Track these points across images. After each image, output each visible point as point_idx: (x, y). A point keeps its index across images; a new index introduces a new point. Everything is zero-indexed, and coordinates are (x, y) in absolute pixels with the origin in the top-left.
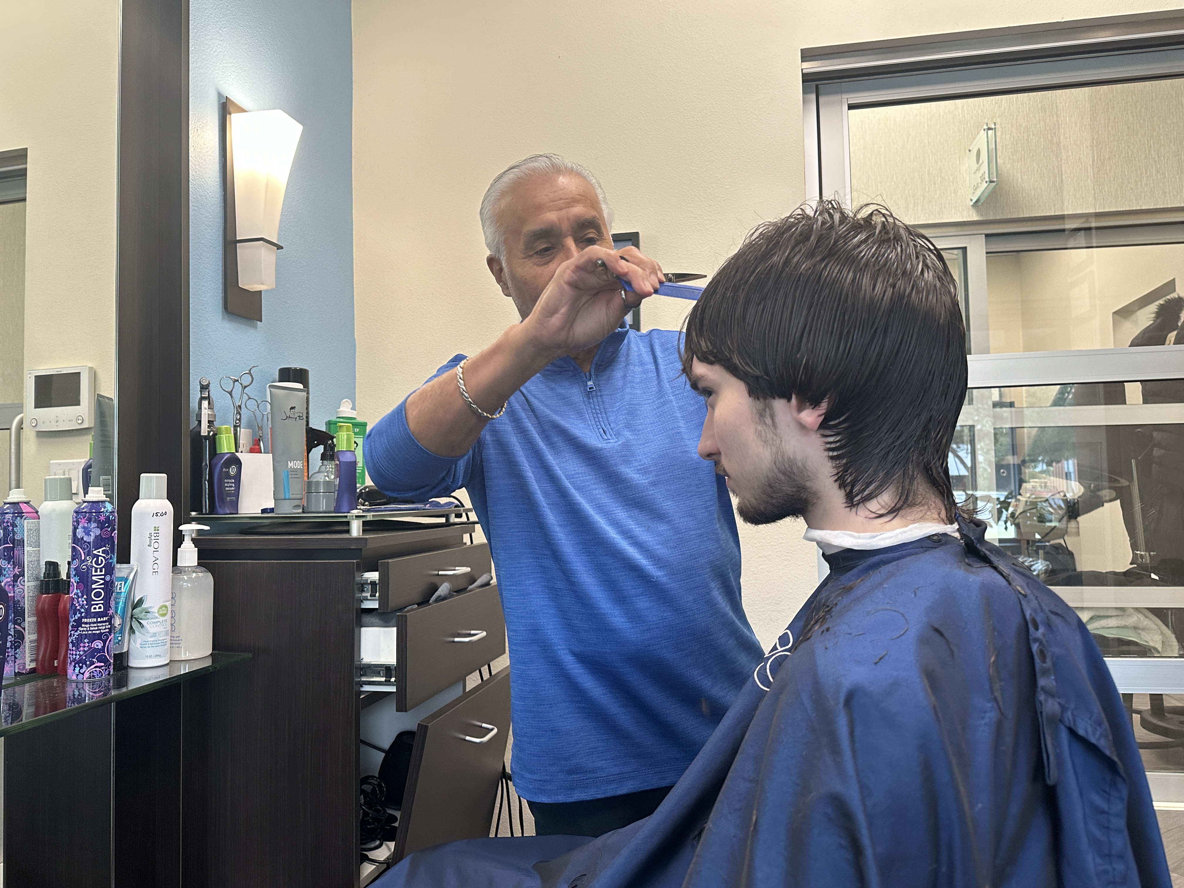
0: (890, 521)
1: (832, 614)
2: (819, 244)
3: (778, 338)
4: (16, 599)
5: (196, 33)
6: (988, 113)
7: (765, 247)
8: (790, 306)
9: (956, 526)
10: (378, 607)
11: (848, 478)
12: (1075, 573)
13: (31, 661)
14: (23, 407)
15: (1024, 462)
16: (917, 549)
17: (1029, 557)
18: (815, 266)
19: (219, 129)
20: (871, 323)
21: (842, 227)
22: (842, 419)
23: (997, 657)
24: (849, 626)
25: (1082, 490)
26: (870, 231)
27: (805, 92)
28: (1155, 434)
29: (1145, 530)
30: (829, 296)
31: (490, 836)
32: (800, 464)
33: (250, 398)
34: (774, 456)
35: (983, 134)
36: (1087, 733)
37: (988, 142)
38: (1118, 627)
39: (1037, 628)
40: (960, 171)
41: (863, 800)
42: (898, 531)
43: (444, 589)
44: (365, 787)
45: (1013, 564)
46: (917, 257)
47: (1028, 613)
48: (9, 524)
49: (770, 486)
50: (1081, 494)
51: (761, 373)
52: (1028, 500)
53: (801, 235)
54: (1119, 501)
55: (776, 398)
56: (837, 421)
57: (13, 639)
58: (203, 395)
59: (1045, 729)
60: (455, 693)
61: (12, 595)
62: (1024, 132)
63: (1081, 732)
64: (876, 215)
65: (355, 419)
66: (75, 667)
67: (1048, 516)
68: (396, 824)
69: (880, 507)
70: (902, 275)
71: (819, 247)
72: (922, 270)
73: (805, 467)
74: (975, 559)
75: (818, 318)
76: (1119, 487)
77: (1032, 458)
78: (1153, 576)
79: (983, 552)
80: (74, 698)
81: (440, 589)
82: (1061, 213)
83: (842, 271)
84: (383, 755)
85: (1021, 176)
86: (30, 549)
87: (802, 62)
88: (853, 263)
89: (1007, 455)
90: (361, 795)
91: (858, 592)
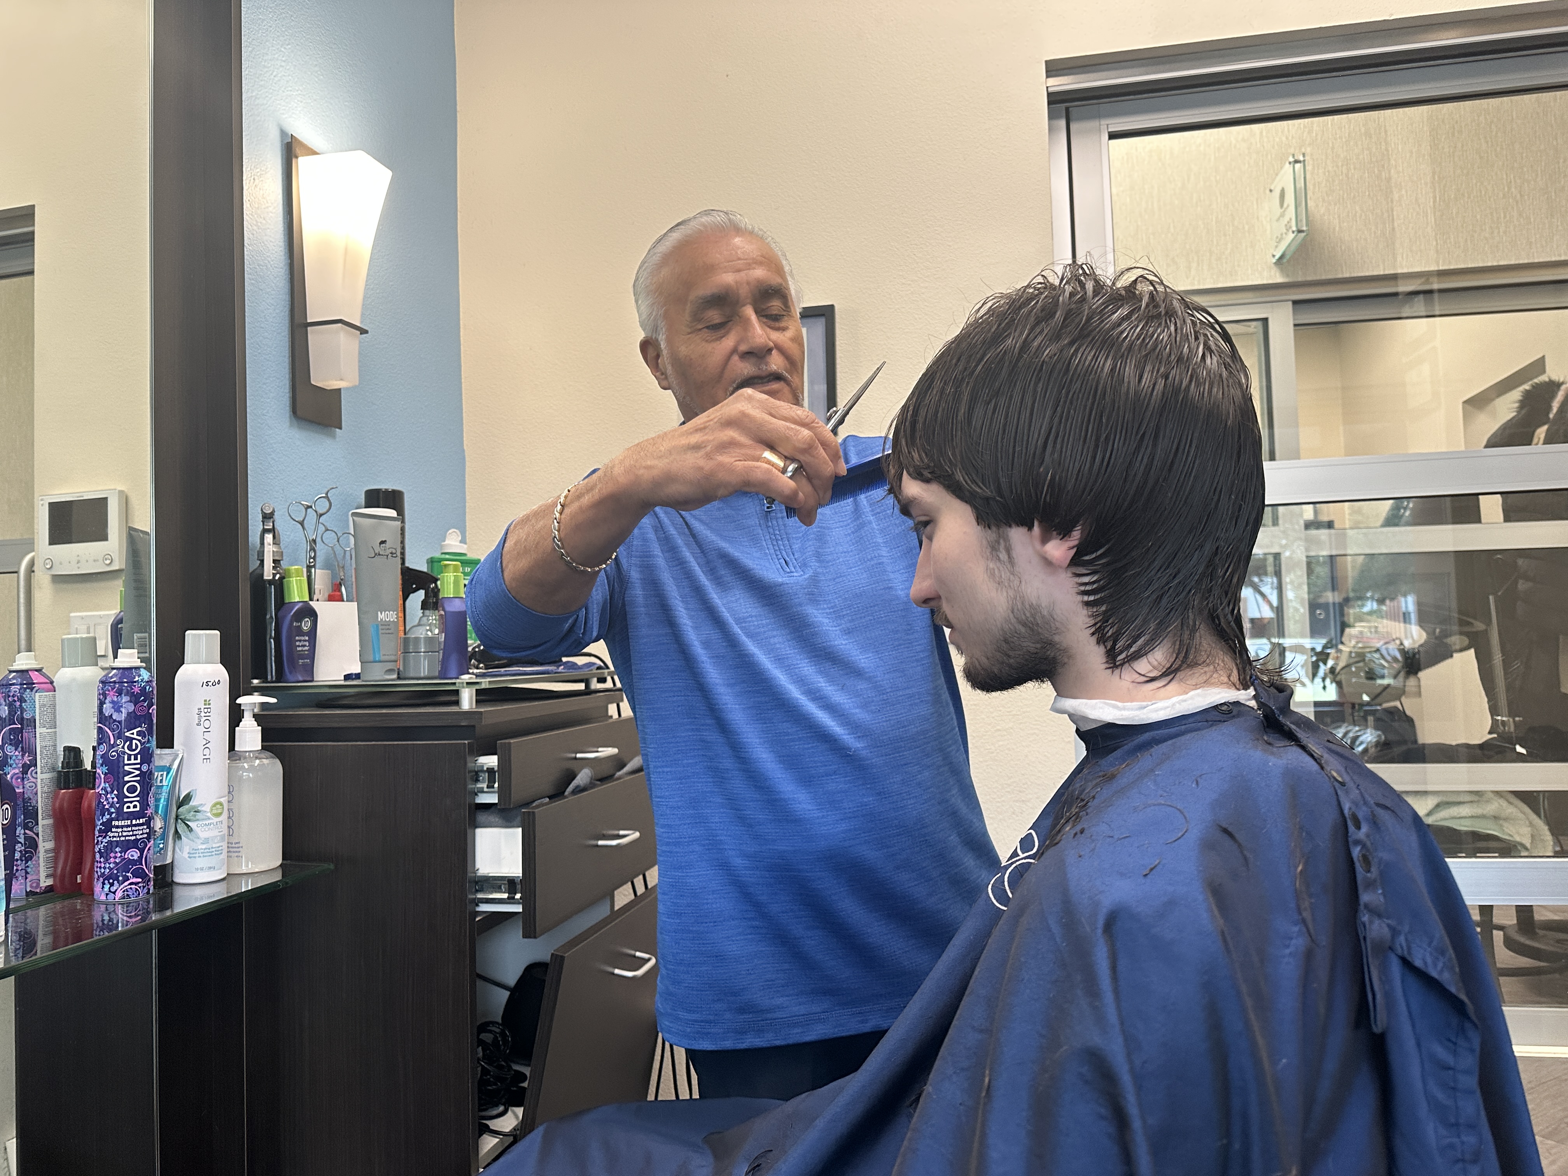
0: (1164, 686)
1: (1088, 811)
2: (1067, 322)
3: (1014, 447)
4: (26, 796)
5: (251, 52)
6: (1294, 141)
7: (995, 327)
8: (1029, 404)
9: (1251, 692)
10: (496, 801)
11: (1108, 631)
12: (1416, 746)
13: (47, 876)
14: (34, 543)
15: (1347, 600)
16: (1200, 724)
17: (1355, 725)
18: (1061, 351)
19: (283, 178)
20: (1136, 426)
21: (1097, 299)
22: (1099, 553)
23: (1306, 864)
24: (1110, 826)
25: (1424, 635)
26: (1135, 304)
27: (1052, 116)
28: (1520, 562)
29: (1508, 690)
30: (1080, 390)
31: (649, 1099)
32: (1045, 613)
33: (327, 530)
34: (1011, 603)
35: (1288, 168)
36: (1425, 963)
37: (1294, 179)
38: (1472, 817)
39: (1358, 827)
40: (1258, 218)
41: (1129, 1055)
42: (1175, 699)
43: (583, 777)
44: (483, 1036)
45: (1328, 741)
46: (1197, 338)
47: (1346, 806)
48: (16, 699)
49: (1006, 641)
50: (1422, 641)
51: (992, 492)
52: (1353, 650)
53: (1042, 311)
54: (1472, 651)
55: (1013, 526)
56: (1094, 556)
57: (23, 848)
58: (266, 527)
59: (1370, 960)
60: (601, 912)
61: (21, 790)
62: (1342, 166)
63: (1418, 963)
64: (1141, 282)
65: (465, 555)
66: (104, 884)
67: (1379, 671)
68: (525, 1085)
69: (1151, 668)
70: (1177, 361)
71: (1067, 326)
72: (1204, 355)
73: (1052, 616)
74: (1276, 735)
75: (1067, 420)
76: (1474, 632)
77: (1358, 595)
78: (1519, 749)
79: (1287, 726)
80: (103, 924)
81: (578, 777)
82: (1392, 272)
83: (1098, 356)
84: (507, 994)
85: (1339, 223)
86: (44, 730)
87: (1047, 77)
88: (1112, 347)
89: (1325, 591)
90: (478, 1047)
91: (1122, 781)
